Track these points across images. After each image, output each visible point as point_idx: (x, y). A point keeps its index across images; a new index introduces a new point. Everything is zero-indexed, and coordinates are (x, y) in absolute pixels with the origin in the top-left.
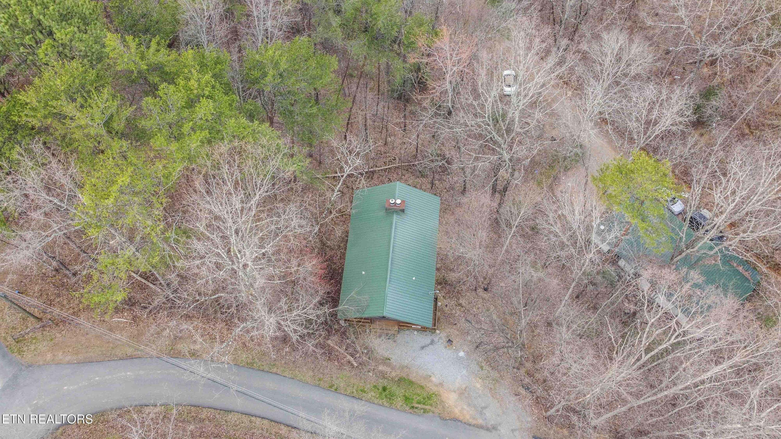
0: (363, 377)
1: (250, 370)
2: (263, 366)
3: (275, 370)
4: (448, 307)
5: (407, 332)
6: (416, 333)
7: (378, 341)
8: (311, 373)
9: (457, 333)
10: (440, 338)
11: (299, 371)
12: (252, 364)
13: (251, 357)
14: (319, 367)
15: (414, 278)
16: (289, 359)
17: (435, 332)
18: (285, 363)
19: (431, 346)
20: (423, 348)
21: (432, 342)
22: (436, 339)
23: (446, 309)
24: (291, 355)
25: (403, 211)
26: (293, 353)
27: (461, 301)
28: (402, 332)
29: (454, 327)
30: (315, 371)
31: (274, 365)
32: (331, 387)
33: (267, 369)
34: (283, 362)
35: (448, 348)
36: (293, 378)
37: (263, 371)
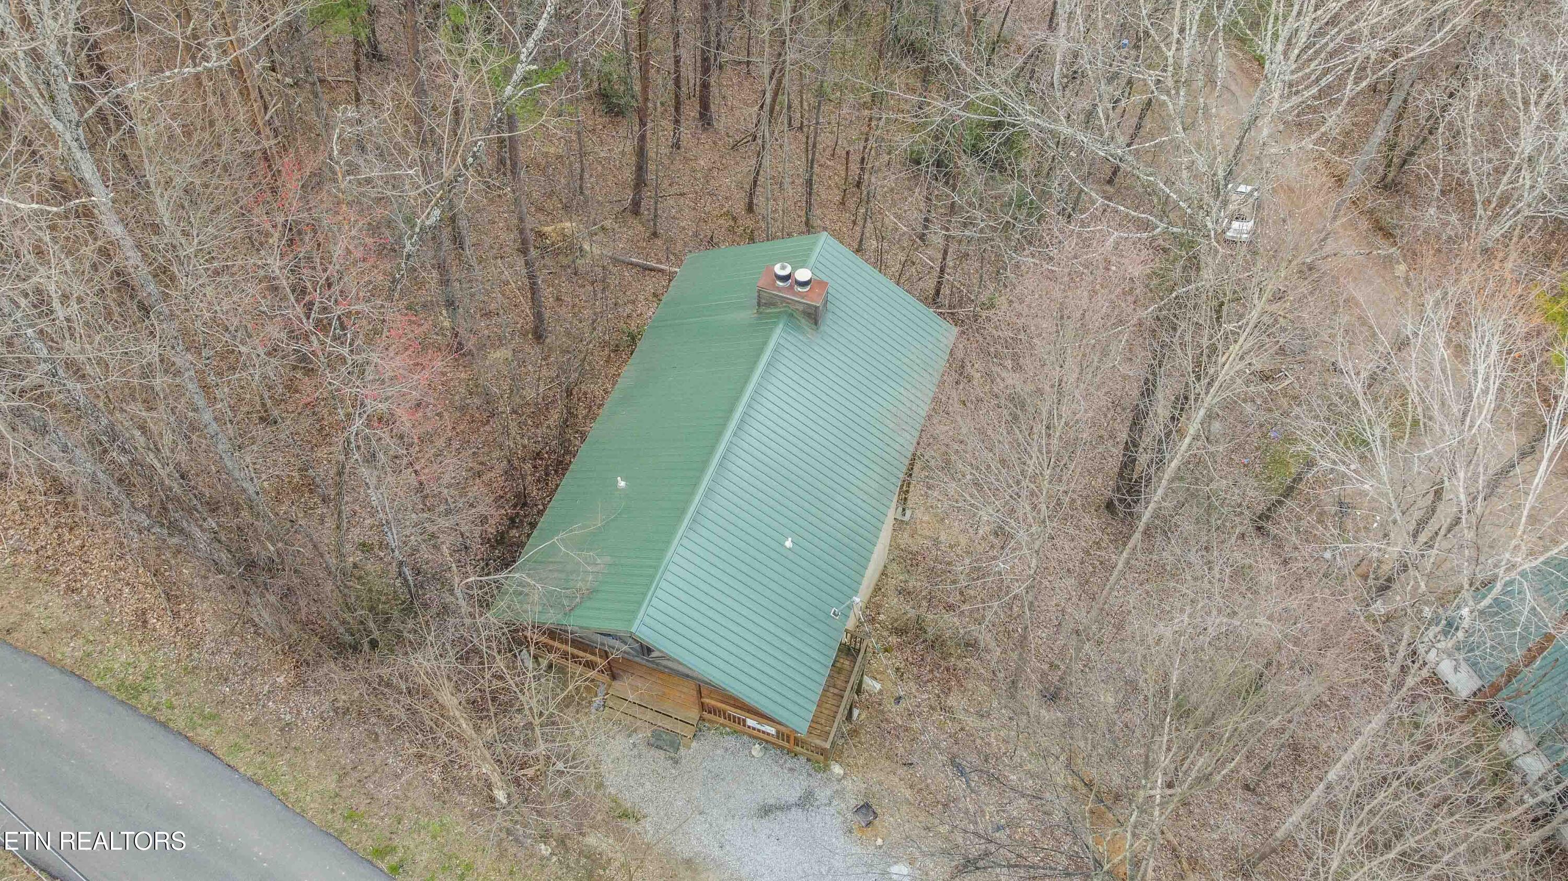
0: (512, 850)
1: (120, 709)
2: (172, 707)
3: (205, 734)
4: (903, 704)
5: (731, 742)
6: (756, 750)
7: (619, 745)
8: (330, 783)
9: (908, 793)
10: (840, 793)
11: (292, 765)
12: (136, 691)
13: (145, 666)
14: (369, 769)
15: (788, 544)
16: (277, 711)
17: (826, 768)
18: (254, 722)
19: (796, 813)
20: (766, 811)
21: (806, 801)
22: (823, 794)
23: (889, 706)
24: (285, 700)
25: (813, 316)
26: (295, 696)
27: (952, 701)
28: (711, 735)
29: (901, 771)
30: (349, 781)
31: (212, 717)
32: (381, 853)
33: (180, 724)
34: (249, 716)
35: (857, 834)
36: (258, 784)
37: (164, 725)
